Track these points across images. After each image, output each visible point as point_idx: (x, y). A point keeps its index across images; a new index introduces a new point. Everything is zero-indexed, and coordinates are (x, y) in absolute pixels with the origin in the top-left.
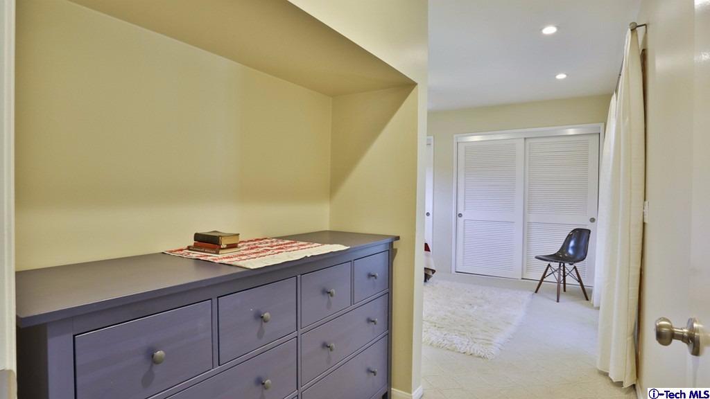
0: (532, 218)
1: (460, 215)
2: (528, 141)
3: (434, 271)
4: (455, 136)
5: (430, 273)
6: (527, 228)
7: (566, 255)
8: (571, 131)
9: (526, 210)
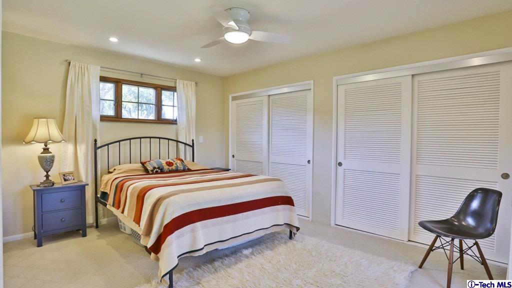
0: (421, 170)
1: (340, 164)
2: (417, 79)
3: (298, 229)
4: (335, 78)
5: (294, 231)
6: (414, 182)
7: (464, 223)
8: (477, 61)
9: (414, 160)
